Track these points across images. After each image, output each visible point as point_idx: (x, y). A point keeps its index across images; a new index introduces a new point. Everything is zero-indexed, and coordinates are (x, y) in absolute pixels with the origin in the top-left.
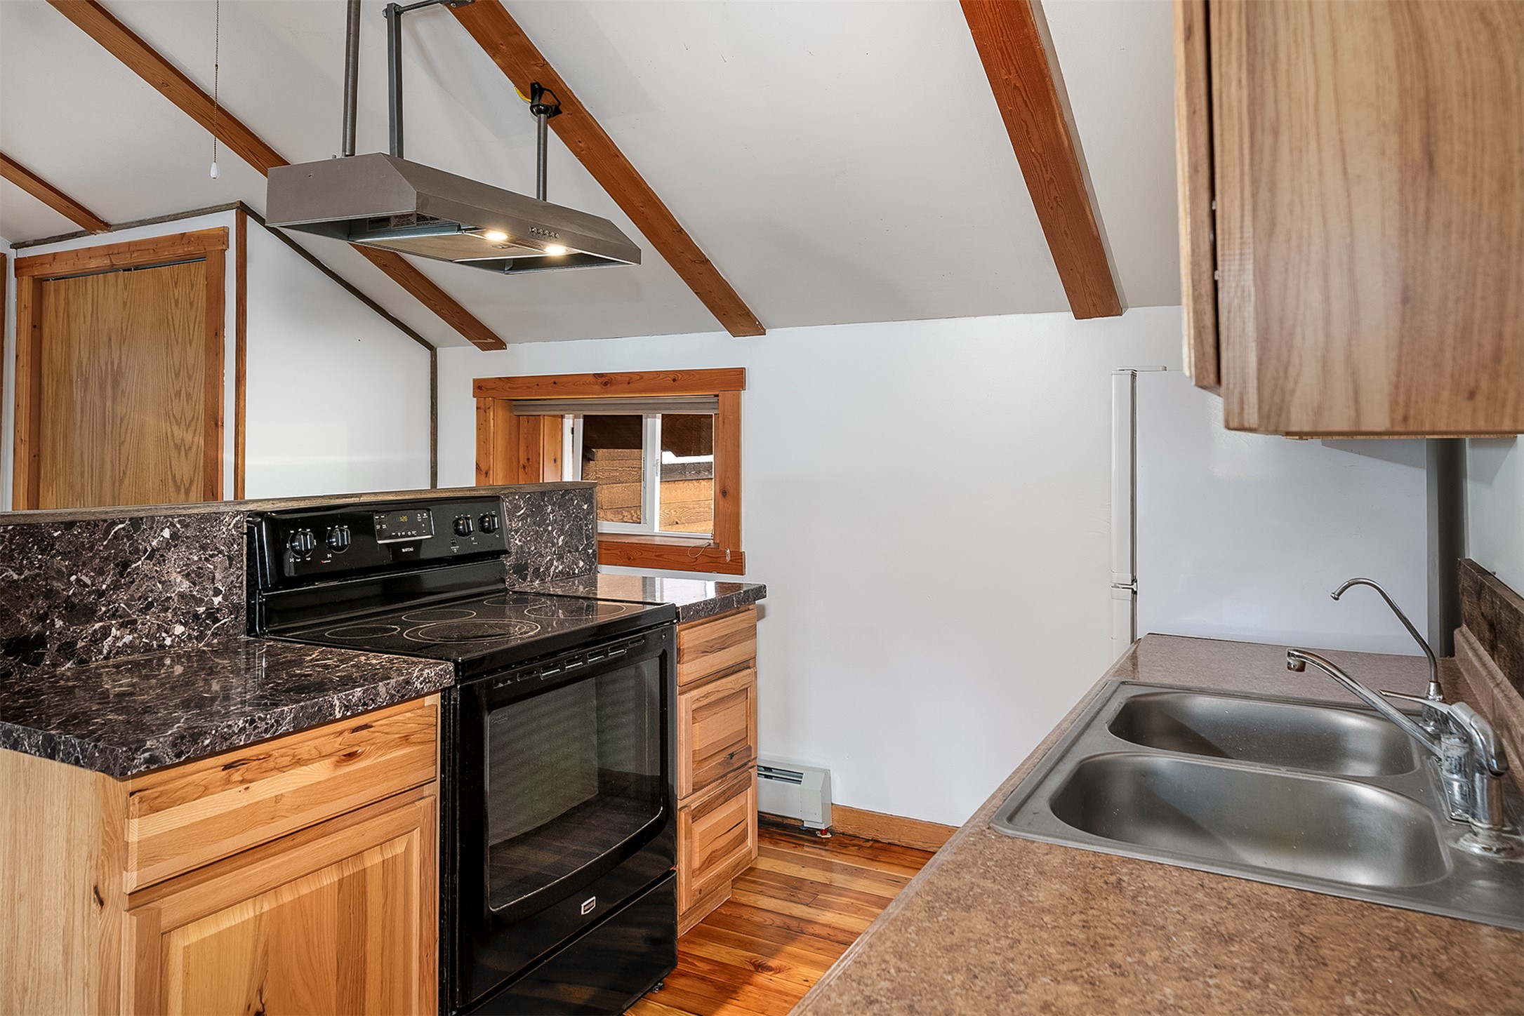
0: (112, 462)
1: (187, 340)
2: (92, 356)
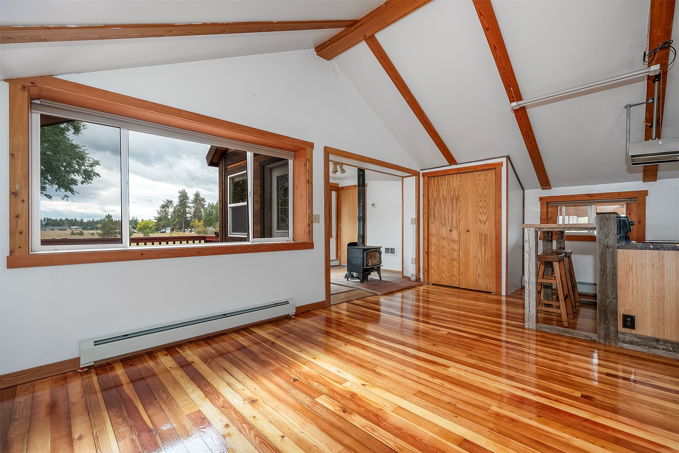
0: (456, 217)
1: (484, 188)
2: (448, 194)
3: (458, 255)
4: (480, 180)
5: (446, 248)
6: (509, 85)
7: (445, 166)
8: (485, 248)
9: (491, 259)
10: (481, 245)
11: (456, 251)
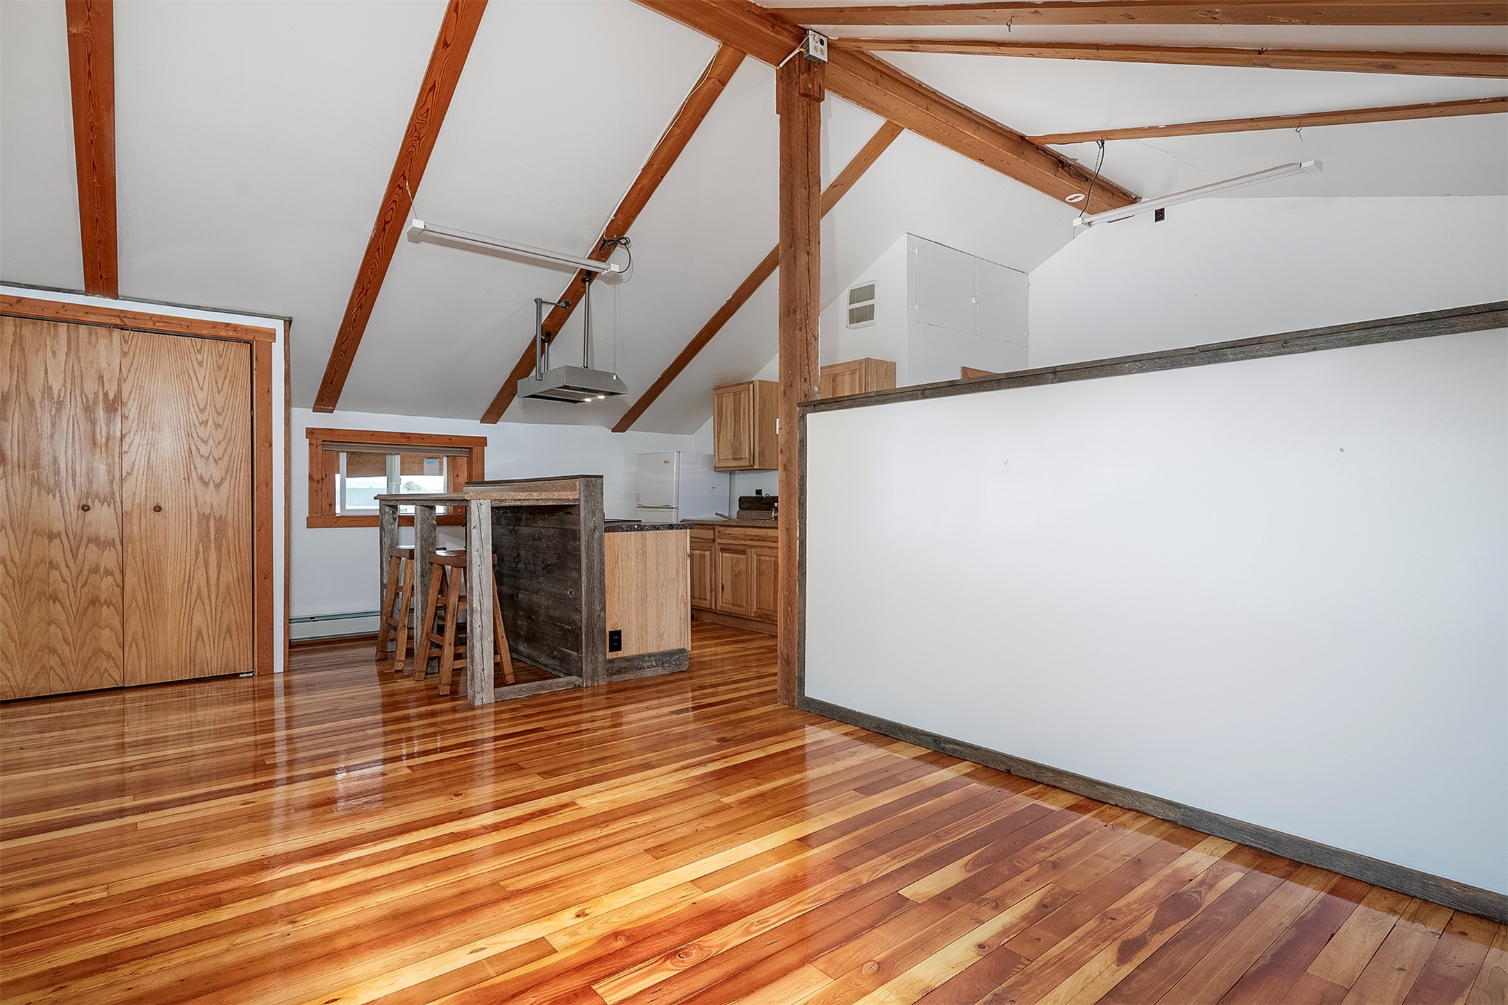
0: (107, 466)
1: (215, 388)
2: (68, 385)
3: (118, 586)
4: (202, 362)
5: (63, 566)
6: (403, 174)
7: (59, 290)
8: (219, 556)
9: (237, 585)
10: (206, 549)
11: (108, 573)
